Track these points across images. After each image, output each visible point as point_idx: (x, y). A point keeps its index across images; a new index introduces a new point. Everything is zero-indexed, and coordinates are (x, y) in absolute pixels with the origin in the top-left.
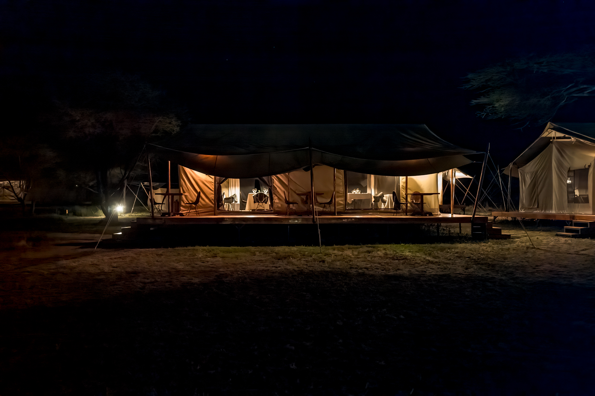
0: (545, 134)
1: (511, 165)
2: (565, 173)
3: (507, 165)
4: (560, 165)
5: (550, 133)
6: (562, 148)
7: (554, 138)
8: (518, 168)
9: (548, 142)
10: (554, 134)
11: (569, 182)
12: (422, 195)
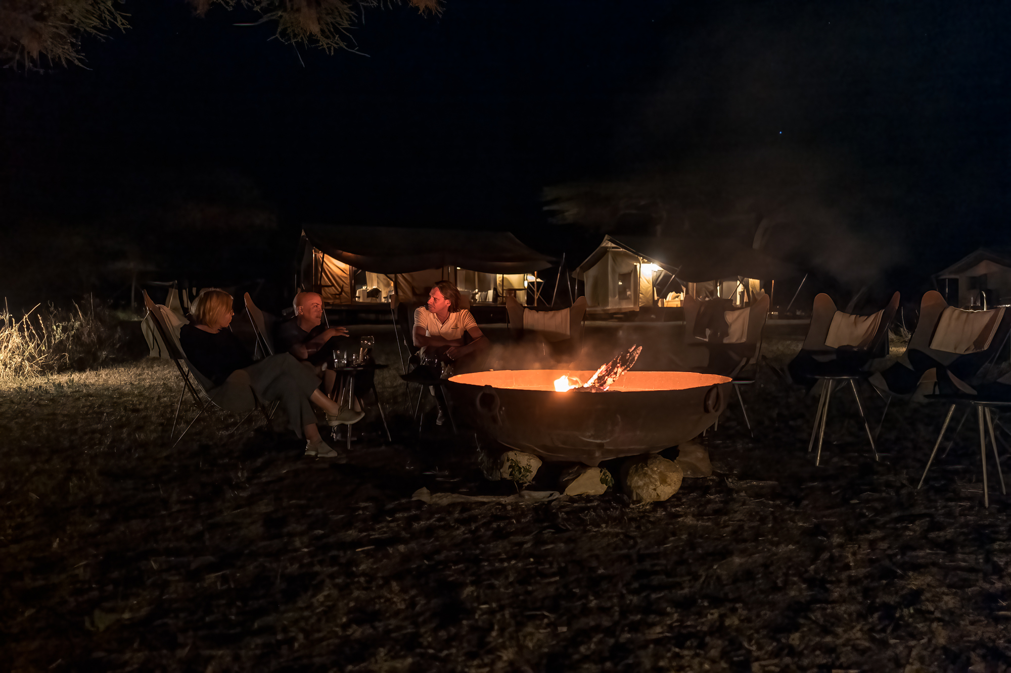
0: (604, 244)
1: (578, 269)
2: (617, 276)
3: (575, 269)
4: (614, 271)
5: (608, 244)
6: (616, 255)
7: (610, 247)
8: (584, 272)
9: (606, 251)
10: (610, 244)
11: (620, 283)
12: (515, 290)
